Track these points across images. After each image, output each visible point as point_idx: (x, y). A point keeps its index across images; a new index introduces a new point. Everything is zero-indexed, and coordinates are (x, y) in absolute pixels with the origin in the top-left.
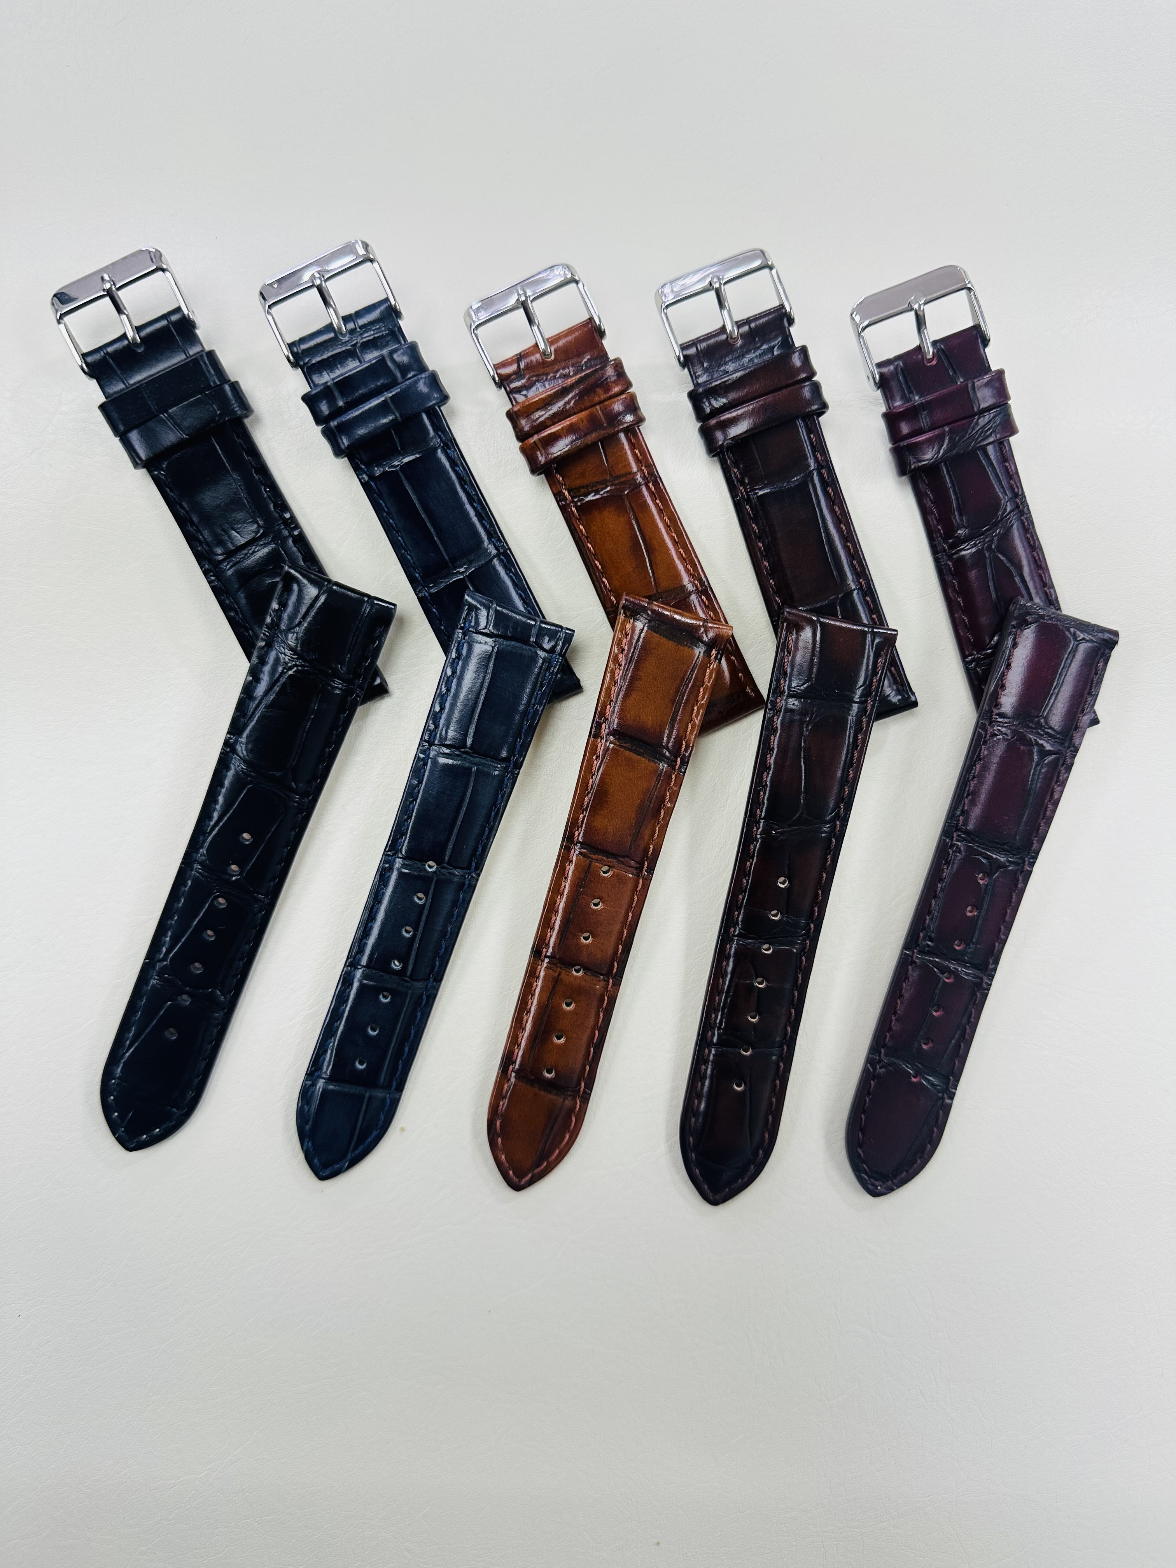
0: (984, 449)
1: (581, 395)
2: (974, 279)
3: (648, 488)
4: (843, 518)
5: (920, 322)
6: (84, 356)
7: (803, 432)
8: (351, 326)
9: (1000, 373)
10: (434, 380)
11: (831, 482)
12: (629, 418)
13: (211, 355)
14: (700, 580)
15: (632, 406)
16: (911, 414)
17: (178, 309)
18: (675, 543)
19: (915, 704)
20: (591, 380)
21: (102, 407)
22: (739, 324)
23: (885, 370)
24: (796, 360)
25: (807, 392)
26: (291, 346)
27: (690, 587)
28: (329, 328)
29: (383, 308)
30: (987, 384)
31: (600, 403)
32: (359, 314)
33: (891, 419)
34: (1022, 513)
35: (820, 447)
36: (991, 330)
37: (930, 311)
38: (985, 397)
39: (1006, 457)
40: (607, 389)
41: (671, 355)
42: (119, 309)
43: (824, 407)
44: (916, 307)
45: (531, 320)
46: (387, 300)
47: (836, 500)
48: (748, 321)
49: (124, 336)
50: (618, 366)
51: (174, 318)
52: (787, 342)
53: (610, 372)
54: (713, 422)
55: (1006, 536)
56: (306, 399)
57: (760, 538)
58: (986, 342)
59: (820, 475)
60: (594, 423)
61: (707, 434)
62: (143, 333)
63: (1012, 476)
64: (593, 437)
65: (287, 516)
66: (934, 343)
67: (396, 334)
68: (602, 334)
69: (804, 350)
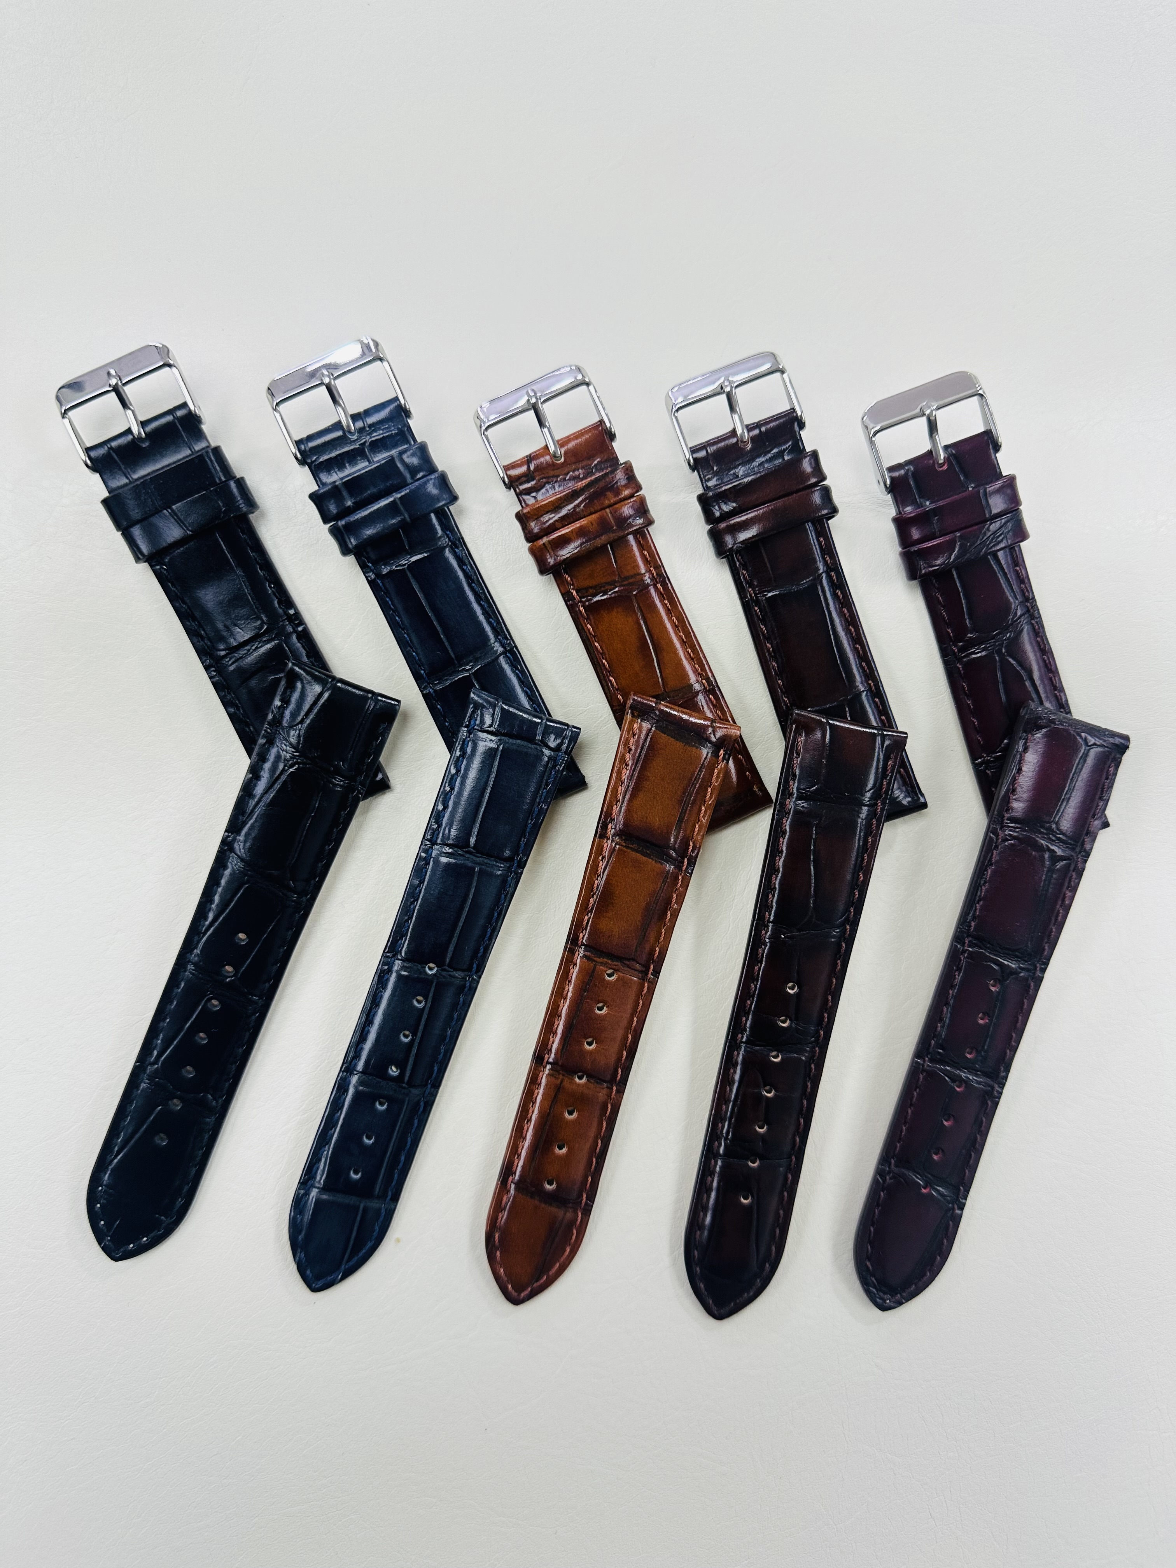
0: (995, 555)
1: (591, 499)
2: (986, 386)
3: (656, 589)
4: (852, 621)
5: (933, 427)
6: (88, 450)
7: (812, 536)
8: (360, 424)
9: (1012, 480)
10: (443, 481)
11: (840, 584)
12: (640, 521)
13: (217, 451)
14: (708, 679)
15: (642, 509)
16: (922, 519)
17: (184, 405)
18: (683, 643)
19: (924, 806)
20: (602, 484)
21: (105, 502)
22: (750, 428)
23: (896, 474)
24: (807, 465)
25: (817, 498)
26: (298, 443)
27: (697, 687)
28: (338, 425)
29: (392, 407)
30: (998, 491)
31: (610, 506)
32: (367, 413)
33: (902, 524)
34: (1032, 617)
35: (829, 550)
36: (1003, 436)
37: (942, 416)
38: (997, 504)
39: (1017, 561)
40: (617, 492)
41: (681, 457)
42: (124, 404)
43: (834, 511)
44: (928, 412)
45: (541, 423)
46: (396, 399)
47: (846, 602)
48: (758, 425)
49: (129, 431)
50: (629, 470)
51: (180, 413)
52: (798, 448)
53: (620, 475)
54: (723, 525)
55: (1015, 642)
56: (313, 497)
57: (768, 638)
58: (997, 447)
59: (829, 577)
60: (604, 526)
61: (716, 537)
62: (149, 428)
63: (1023, 580)
64: (604, 539)
65: (292, 612)
66: (946, 447)
67: (405, 435)
68: (612, 436)
69: (815, 455)
